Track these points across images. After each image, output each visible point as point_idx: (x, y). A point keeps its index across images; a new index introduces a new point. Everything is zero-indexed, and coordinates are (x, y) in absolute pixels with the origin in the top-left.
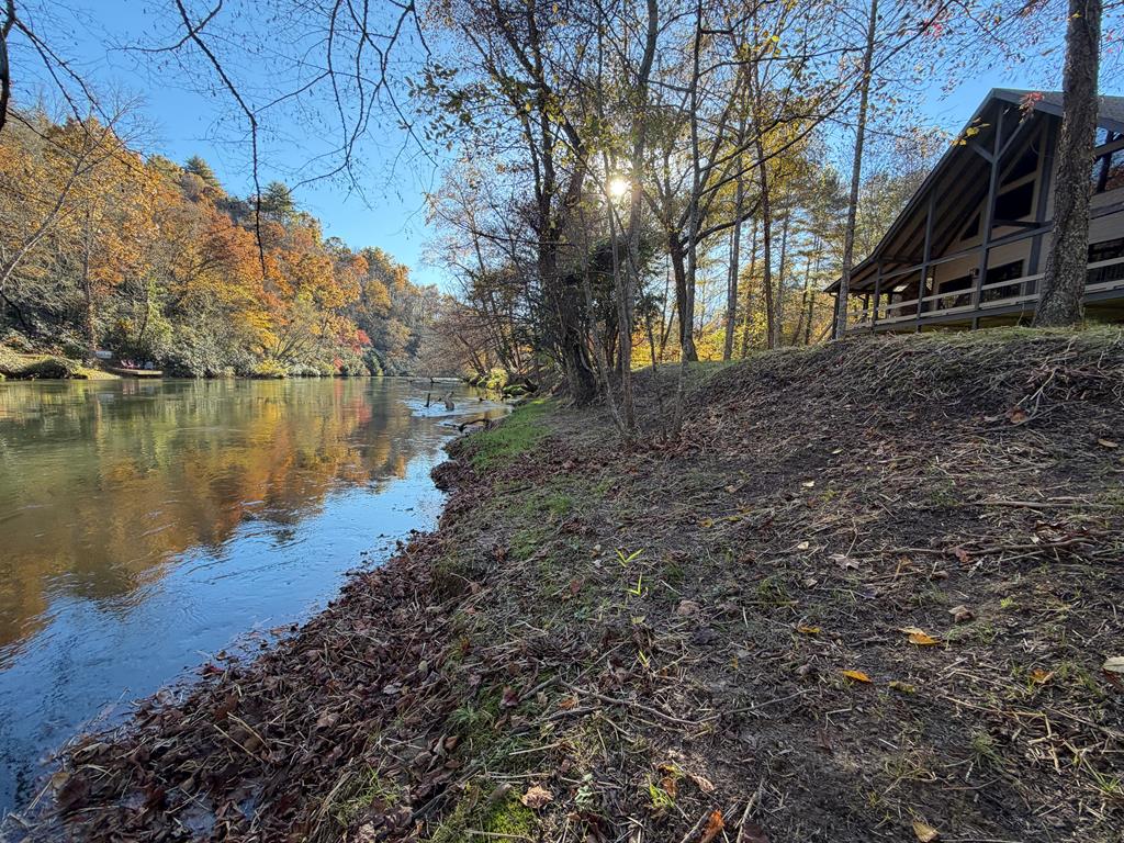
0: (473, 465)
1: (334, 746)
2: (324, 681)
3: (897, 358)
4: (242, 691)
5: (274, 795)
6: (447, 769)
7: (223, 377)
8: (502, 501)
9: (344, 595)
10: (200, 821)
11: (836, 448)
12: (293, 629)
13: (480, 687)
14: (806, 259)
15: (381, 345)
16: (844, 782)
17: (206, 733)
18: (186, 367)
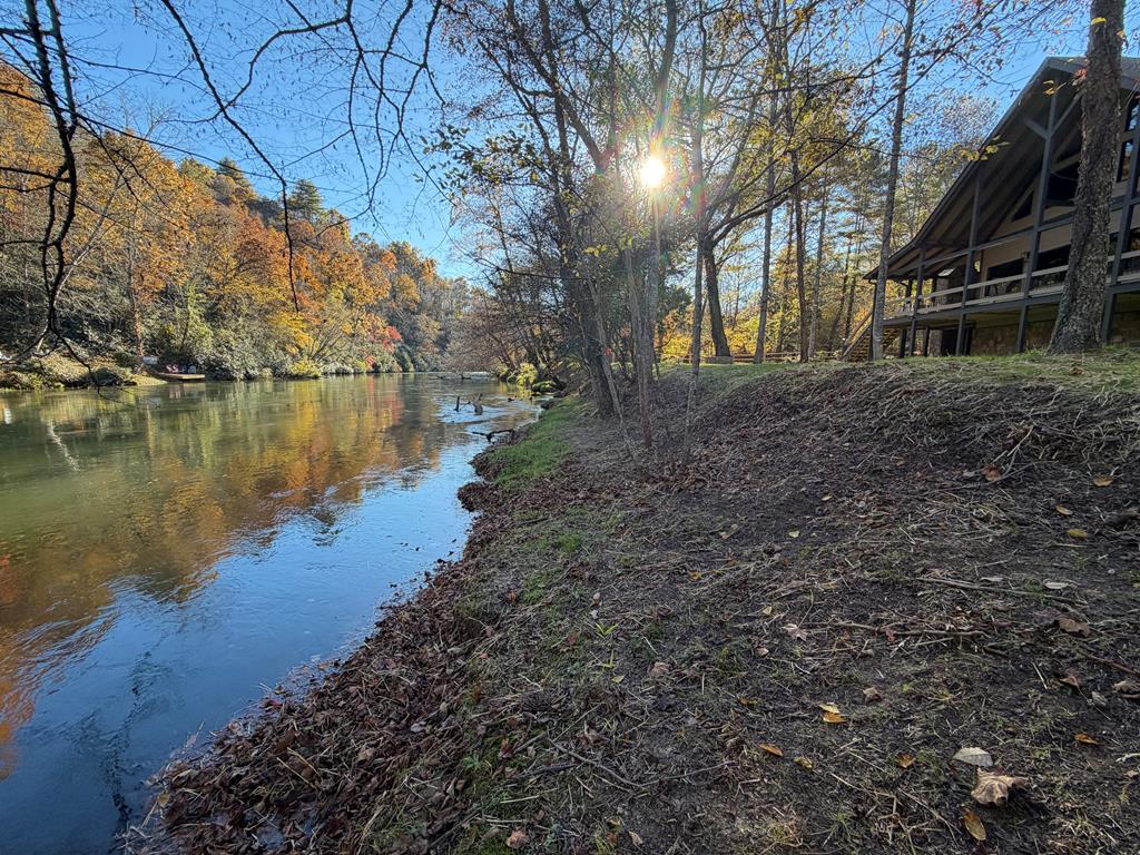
0: (497, 486)
1: (371, 777)
2: (363, 717)
3: (898, 396)
4: (298, 726)
5: (326, 817)
6: (456, 809)
7: (262, 378)
8: (519, 533)
9: (379, 629)
10: (271, 837)
11: (826, 494)
12: (336, 665)
13: (485, 736)
14: (847, 240)
15: (411, 341)
16: (736, 842)
17: (272, 763)
18: (226, 370)
